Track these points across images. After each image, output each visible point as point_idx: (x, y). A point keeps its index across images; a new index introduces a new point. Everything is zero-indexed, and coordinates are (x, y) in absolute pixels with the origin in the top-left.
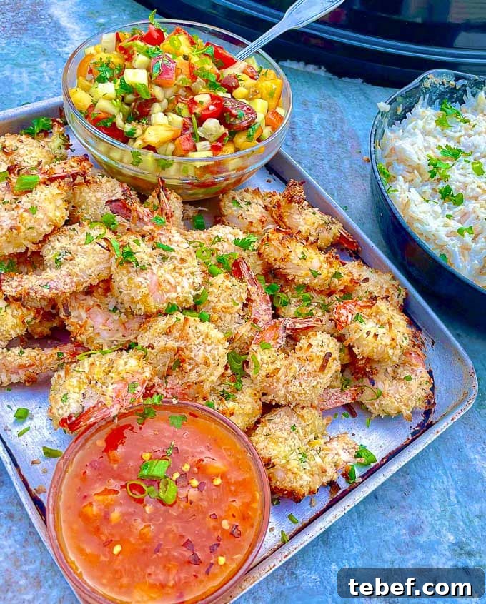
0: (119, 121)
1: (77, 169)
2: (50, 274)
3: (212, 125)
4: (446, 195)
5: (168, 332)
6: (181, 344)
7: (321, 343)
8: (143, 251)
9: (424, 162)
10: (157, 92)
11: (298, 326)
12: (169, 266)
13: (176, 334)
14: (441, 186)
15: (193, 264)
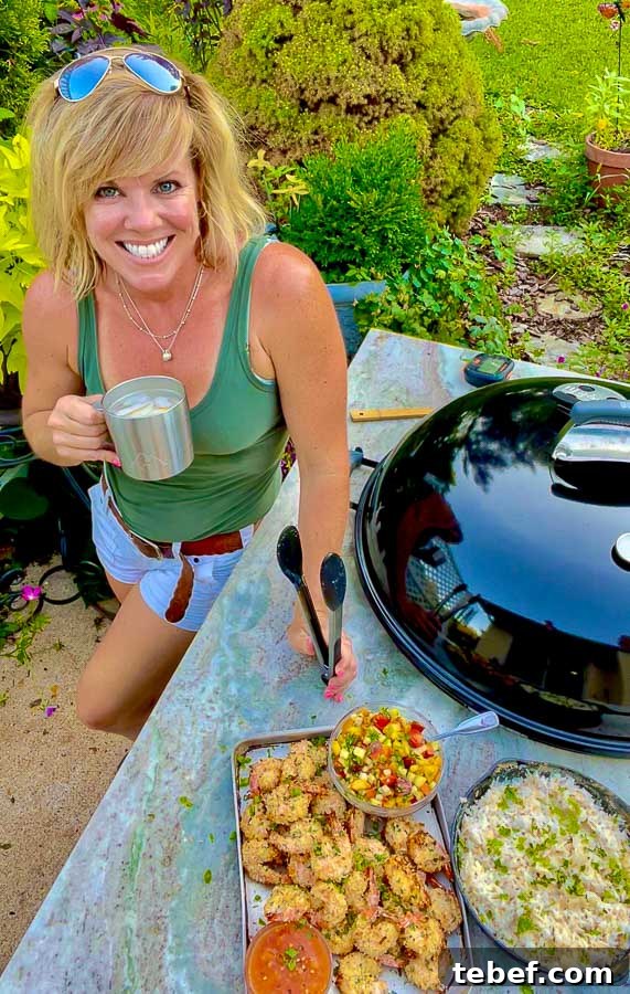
0: (345, 772)
1: (319, 791)
2: (289, 840)
3: (386, 789)
4: (498, 865)
5: (323, 891)
6: (325, 900)
7: (388, 930)
8: (327, 848)
9: (485, 842)
10: (368, 761)
11: (385, 915)
12: (336, 859)
13: (326, 894)
14: (496, 858)
15: (349, 862)
